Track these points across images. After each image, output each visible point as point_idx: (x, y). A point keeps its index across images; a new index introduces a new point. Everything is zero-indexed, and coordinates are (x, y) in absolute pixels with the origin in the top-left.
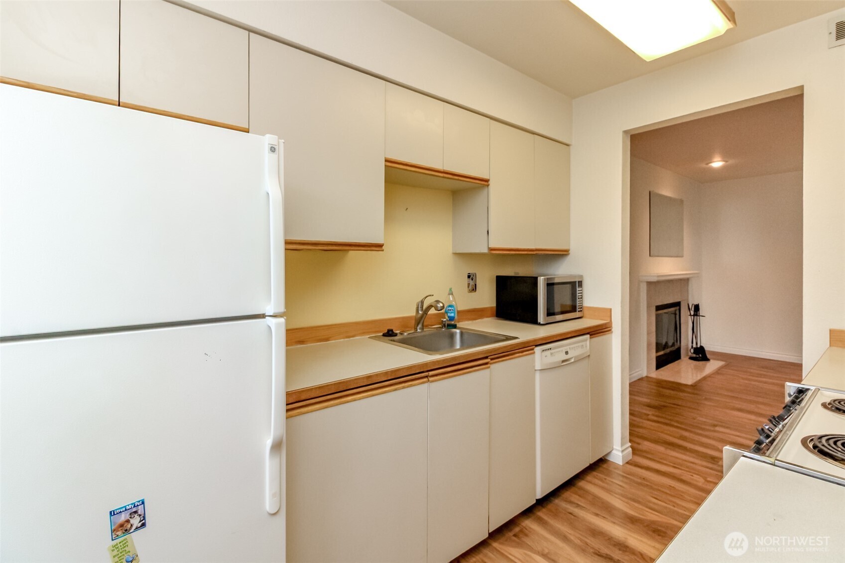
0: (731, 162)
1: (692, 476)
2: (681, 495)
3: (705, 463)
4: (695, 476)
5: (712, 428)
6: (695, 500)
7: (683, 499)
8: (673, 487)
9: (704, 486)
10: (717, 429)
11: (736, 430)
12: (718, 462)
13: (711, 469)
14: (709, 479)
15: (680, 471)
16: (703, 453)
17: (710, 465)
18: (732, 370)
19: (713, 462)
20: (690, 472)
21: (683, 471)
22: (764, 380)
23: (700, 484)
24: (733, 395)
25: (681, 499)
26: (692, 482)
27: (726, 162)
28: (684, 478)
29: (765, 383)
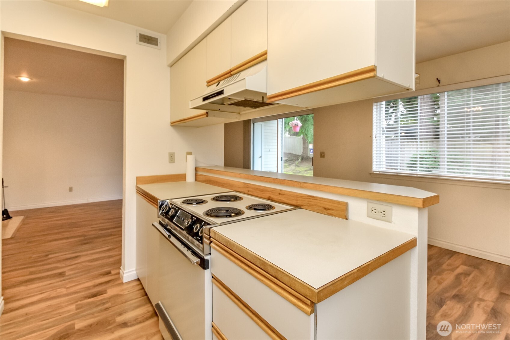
0: (35, 80)
1: (57, 291)
2: (59, 306)
3: (58, 280)
4: (58, 290)
5: (47, 258)
6: (69, 303)
7: (62, 307)
8: (51, 305)
9: (67, 292)
10: (50, 256)
11: (60, 252)
12: (65, 274)
13: (64, 280)
14: (67, 287)
15: (48, 293)
16: (52, 274)
17: (62, 279)
18: (32, 219)
19: (62, 276)
20: (54, 290)
21: (49, 292)
22: (55, 219)
23: (65, 293)
24: (44, 233)
25: (61, 308)
26: (59, 294)
27: (32, 79)
28: (52, 296)
29: (57, 220)
